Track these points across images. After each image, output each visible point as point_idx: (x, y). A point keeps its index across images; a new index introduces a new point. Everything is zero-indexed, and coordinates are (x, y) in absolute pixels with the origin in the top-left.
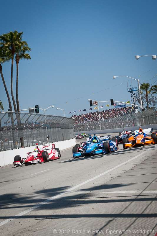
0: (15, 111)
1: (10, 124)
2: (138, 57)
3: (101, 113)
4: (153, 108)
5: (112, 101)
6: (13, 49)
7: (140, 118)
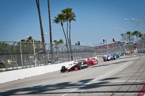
0: (69, 44)
1: (67, 50)
2: (125, 19)
3: (108, 45)
4: (132, 43)
5: (113, 39)
6: (68, 16)
7: (126, 47)
